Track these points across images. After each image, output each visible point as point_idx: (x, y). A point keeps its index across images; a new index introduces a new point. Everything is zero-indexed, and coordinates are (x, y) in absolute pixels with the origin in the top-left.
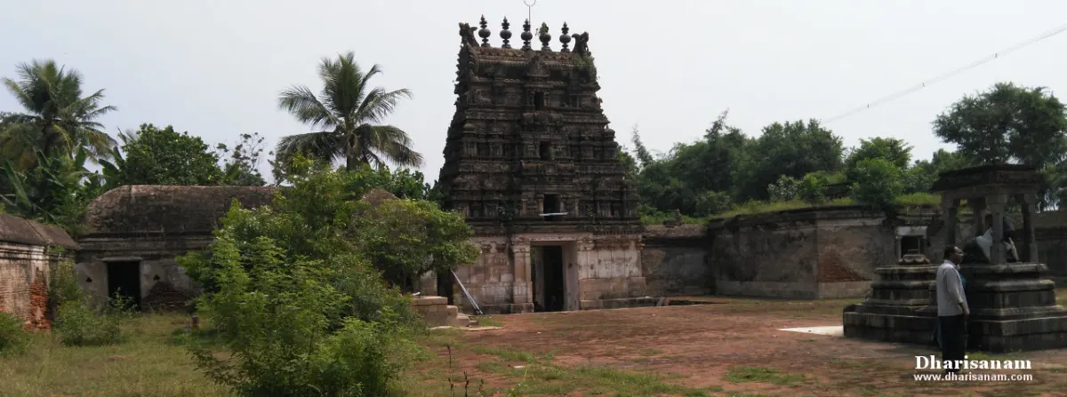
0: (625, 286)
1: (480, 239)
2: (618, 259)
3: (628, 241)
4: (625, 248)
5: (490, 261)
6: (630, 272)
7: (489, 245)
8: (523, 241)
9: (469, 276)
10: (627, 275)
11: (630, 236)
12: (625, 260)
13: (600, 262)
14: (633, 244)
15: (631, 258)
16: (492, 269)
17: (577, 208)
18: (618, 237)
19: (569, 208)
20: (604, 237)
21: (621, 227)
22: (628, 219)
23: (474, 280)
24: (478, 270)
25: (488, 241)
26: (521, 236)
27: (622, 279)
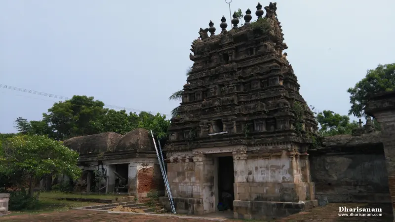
0: (277, 190)
1: (180, 154)
2: (272, 166)
3: (280, 151)
4: (279, 157)
5: (185, 168)
6: (284, 178)
7: (185, 157)
8: (198, 154)
9: (175, 178)
10: (280, 180)
11: (281, 147)
12: (278, 168)
13: (256, 168)
14: (284, 153)
15: (283, 166)
16: (186, 173)
17: (235, 127)
18: (271, 147)
19: (230, 128)
20: (258, 148)
21: (270, 139)
22: (279, 132)
23: (177, 180)
24: (179, 174)
25: (183, 154)
26: (196, 150)
27: (276, 184)
